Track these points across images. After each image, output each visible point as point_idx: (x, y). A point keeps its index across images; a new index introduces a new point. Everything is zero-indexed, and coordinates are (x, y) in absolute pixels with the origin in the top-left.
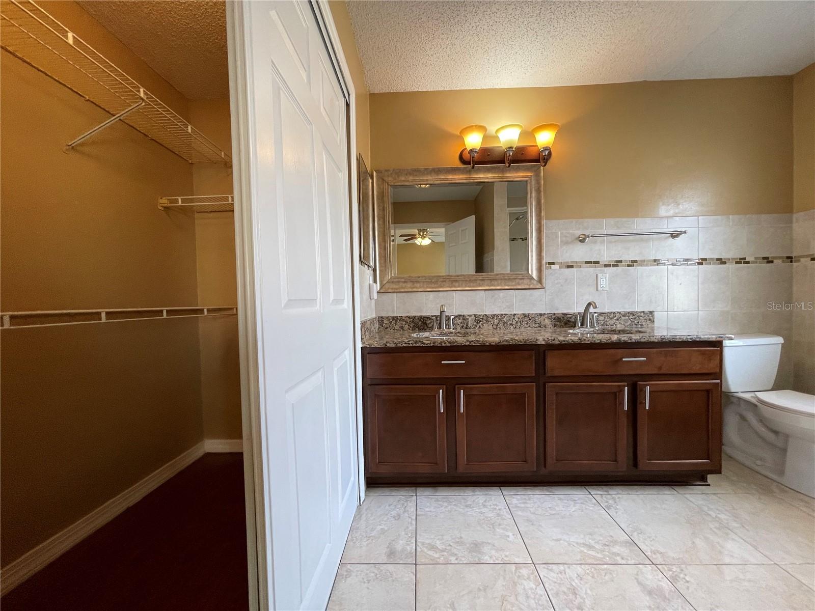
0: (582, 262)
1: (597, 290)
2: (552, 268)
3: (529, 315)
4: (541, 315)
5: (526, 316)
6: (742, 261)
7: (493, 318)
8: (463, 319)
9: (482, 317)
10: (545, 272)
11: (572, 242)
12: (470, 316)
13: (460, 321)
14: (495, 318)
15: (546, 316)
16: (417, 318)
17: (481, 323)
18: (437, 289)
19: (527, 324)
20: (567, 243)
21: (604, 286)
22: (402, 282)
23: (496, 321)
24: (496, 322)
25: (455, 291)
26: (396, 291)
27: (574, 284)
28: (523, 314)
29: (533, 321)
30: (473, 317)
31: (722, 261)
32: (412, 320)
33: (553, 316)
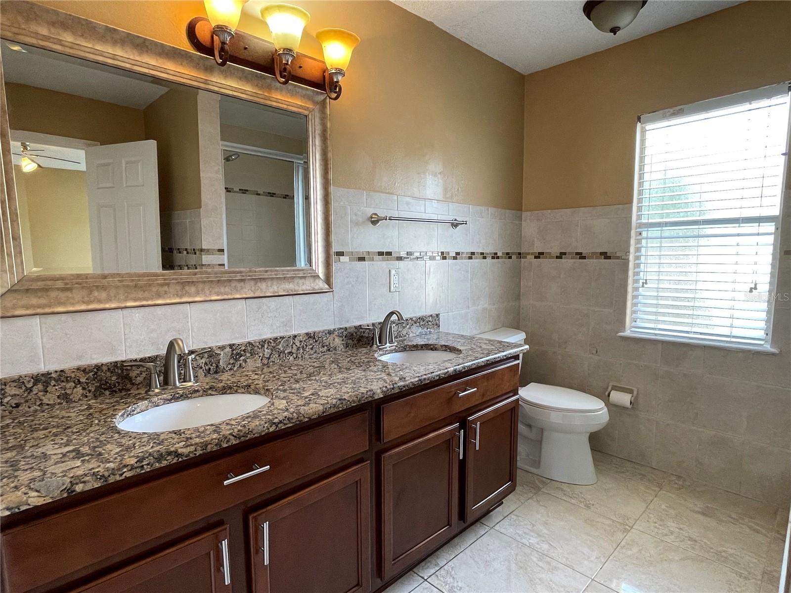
0: (374, 253)
1: (390, 291)
2: (341, 261)
3: (314, 335)
4: (330, 332)
5: (310, 337)
6: (495, 256)
7: (263, 346)
8: (210, 357)
9: (243, 348)
10: (335, 266)
11: (363, 223)
12: (222, 348)
13: (203, 361)
14: (266, 346)
15: (336, 333)
16: (105, 368)
17: (242, 358)
18: (150, 303)
19: (312, 349)
20: (357, 224)
21: (397, 286)
22: (58, 289)
23: (266, 350)
24: (267, 352)
25: (189, 303)
26: (39, 311)
27: (366, 283)
28: (307, 334)
29: (319, 344)
30: (228, 349)
31: (484, 256)
32: (91, 374)
33: (344, 333)
